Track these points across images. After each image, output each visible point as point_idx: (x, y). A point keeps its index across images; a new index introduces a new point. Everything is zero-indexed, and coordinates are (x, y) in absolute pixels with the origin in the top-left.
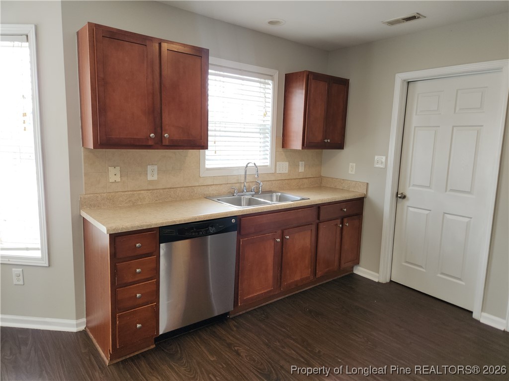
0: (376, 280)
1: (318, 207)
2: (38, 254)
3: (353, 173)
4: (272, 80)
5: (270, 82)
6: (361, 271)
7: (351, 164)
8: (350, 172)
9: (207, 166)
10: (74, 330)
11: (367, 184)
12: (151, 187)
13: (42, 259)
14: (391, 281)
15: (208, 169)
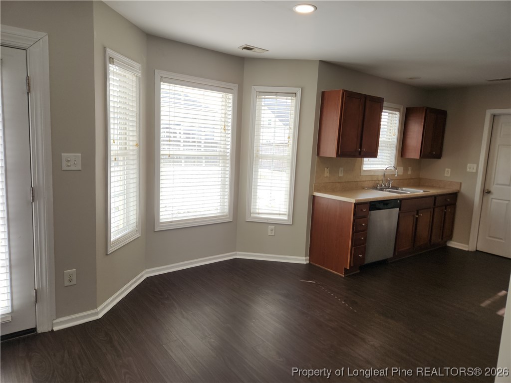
0: (467, 250)
1: (435, 197)
2: (285, 218)
3: (449, 175)
4: (399, 112)
5: (397, 113)
6: (453, 244)
7: (446, 169)
8: (446, 175)
9: (364, 169)
10: (305, 263)
11: (461, 183)
12: (339, 181)
13: (288, 220)
14: (476, 250)
15: (364, 171)
